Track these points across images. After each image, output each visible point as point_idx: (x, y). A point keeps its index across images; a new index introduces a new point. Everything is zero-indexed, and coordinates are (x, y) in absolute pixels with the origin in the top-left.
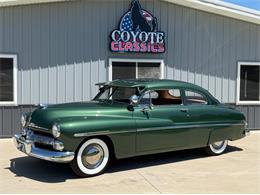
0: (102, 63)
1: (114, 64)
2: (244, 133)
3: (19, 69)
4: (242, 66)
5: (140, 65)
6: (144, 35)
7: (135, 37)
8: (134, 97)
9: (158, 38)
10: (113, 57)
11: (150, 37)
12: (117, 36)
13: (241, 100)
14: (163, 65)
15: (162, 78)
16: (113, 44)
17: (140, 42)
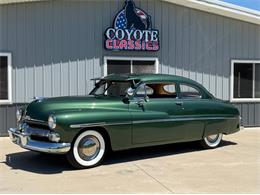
0: (97, 61)
1: (109, 62)
2: (238, 127)
3: (14, 67)
4: (235, 64)
5: (135, 63)
6: (138, 34)
7: (129, 35)
8: (130, 89)
9: (152, 36)
10: (107, 55)
11: (144, 34)
12: (112, 34)
13: (235, 97)
14: (157, 62)
15: (157, 72)
16: (107, 42)
17: (135, 40)
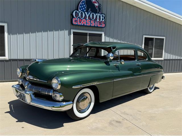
0: (66, 32)
4: (145, 38)
6: (93, 15)
7: (87, 16)
9: (101, 18)
10: (74, 29)
12: (77, 14)
14: (103, 35)
16: (74, 20)
17: (91, 20)
